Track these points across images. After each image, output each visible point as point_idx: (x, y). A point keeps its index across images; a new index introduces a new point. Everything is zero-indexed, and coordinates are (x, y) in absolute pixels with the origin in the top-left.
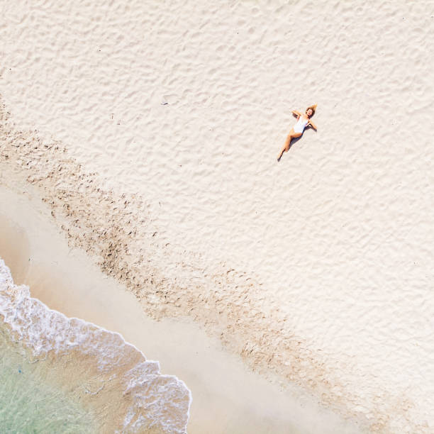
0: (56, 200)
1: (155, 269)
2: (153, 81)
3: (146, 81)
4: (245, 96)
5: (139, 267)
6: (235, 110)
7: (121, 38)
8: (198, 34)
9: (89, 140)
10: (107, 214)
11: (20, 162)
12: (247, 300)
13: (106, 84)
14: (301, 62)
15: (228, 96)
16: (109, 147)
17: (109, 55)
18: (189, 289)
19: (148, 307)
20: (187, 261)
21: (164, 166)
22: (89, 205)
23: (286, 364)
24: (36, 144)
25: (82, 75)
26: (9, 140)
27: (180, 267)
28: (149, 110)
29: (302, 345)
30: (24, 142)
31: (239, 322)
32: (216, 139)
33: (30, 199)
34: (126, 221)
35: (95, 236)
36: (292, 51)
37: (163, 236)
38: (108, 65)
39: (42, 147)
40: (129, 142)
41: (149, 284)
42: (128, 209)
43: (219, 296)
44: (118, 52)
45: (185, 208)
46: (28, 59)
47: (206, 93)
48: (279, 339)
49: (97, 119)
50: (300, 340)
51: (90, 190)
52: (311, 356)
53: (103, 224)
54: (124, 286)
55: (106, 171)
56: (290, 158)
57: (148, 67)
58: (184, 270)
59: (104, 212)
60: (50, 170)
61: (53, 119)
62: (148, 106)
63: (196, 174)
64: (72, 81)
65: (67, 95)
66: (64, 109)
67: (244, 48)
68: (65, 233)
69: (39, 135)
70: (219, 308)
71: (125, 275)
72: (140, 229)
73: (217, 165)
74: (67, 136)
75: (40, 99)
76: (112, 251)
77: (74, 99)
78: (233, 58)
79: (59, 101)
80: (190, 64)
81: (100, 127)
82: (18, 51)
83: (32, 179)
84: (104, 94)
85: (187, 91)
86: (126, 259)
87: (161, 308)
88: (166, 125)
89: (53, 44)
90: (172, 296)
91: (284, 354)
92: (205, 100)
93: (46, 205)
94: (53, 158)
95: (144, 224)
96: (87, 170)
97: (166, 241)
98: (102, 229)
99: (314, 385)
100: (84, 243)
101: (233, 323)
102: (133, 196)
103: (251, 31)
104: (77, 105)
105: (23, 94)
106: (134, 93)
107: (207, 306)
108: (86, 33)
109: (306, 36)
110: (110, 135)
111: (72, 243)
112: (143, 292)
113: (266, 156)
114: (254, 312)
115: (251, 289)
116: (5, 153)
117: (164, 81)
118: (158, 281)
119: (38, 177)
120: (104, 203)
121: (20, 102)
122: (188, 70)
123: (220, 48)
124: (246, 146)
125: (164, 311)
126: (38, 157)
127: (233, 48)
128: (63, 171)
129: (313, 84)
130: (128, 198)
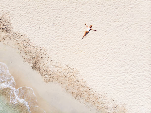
0: (22, 49)
1: (48, 67)
2: (50, 20)
3: (49, 20)
4: (74, 23)
5: (43, 67)
6: (71, 26)
7: (43, 11)
8: (62, 10)
9: (33, 34)
10: (36, 52)
11: (14, 39)
12: (74, 76)
13: (39, 21)
14: (88, 16)
15: (69, 23)
16: (38, 36)
17: (40, 15)
18: (57, 73)
19: (45, 78)
20: (57, 65)
21: (52, 40)
22: (31, 50)
23: (86, 96)
24: (19, 35)
25: (33, 19)
26: (12, 34)
27: (55, 67)
28: (49, 27)
29: (90, 90)
30: (16, 34)
31: (72, 83)
32: (66, 33)
33: (15, 49)
34: (41, 54)
35: (31, 58)
36: (86, 13)
37: (51, 58)
38: (39, 17)
39: (20, 36)
40: (43, 34)
41: (45, 72)
42: (42, 51)
43: (66, 75)
44: (42, 14)
45: (57, 51)
46: (20, 15)
47: (64, 23)
48: (84, 88)
49: (35, 29)
50: (90, 89)
51: (31, 46)
52: (93, 94)
53: (34, 55)
54: (38, 73)
55: (36, 41)
56: (86, 38)
57: (49, 17)
58: (56, 68)
59: (35, 52)
60: (21, 41)
61: (24, 29)
62: (49, 26)
63: (60, 42)
64: (30, 20)
65: (28, 23)
66: (27, 26)
67: (74, 12)
68: (23, 58)
69: (20, 33)
70: (66, 79)
71: (39, 69)
72: (44, 57)
73: (66, 40)
74: (27, 33)
75: (21, 24)
76: (36, 63)
77: (30, 24)
78: (71, 15)
79: (26, 25)
80: (60, 16)
81: (36, 31)
82: (17, 14)
83: (16, 43)
84: (38, 23)
85: (59, 22)
86: (40, 65)
87: (48, 79)
88: (53, 30)
89: (26, 12)
90: (52, 75)
91: (85, 93)
92: (63, 24)
93: (19, 50)
94: (23, 38)
95: (46, 55)
96: (31, 41)
97: (51, 60)
98: (34, 56)
99: (94, 103)
100: (28, 60)
101: (70, 83)
102: (43, 47)
103: (76, 9)
104: (31, 26)
105: (17, 23)
106: (46, 23)
107: (62, 78)
108: (35, 10)
109: (89, 10)
110: (38, 33)
111: (25, 61)
112: (44, 74)
113: (79, 37)
114: (76, 80)
115: (75, 73)
116: (10, 37)
117: (53, 20)
118: (48, 71)
119: (18, 43)
120: (35, 49)
121: (16, 25)
122: (60, 18)
123: (68, 13)
124: (74, 35)
125: (49, 80)
126: (19, 38)
127: (71, 13)
128: (25, 41)
129: (91, 20)
130: (42, 48)
